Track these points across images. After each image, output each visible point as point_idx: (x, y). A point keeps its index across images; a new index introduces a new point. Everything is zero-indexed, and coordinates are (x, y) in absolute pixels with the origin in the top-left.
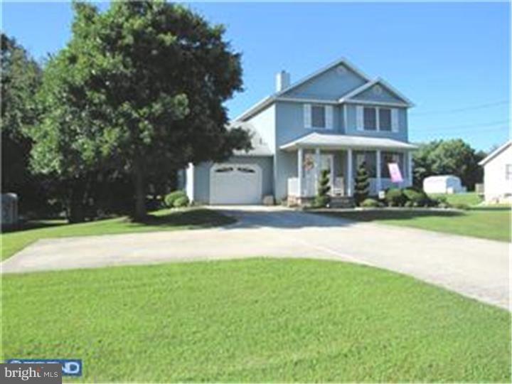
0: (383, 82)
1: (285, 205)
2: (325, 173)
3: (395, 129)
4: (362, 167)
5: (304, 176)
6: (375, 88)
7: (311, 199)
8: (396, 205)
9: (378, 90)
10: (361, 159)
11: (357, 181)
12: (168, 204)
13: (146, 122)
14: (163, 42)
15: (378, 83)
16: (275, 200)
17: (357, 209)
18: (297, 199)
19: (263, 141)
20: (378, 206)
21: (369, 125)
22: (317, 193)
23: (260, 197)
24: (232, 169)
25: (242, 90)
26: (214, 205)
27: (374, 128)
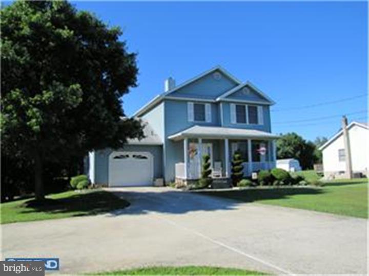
0: (250, 85)
1: (174, 186)
2: (207, 159)
3: (261, 122)
4: (236, 153)
5: (188, 161)
6: (243, 90)
7: (196, 181)
8: (266, 184)
9: (246, 91)
10: (235, 147)
11: (233, 165)
12: (73, 186)
13: (35, 110)
14: (60, 35)
15: (247, 86)
16: (164, 182)
17: (235, 188)
18: (184, 181)
19: (155, 133)
20: (251, 185)
21: (241, 119)
22: (200, 176)
23: (152, 180)
24: (127, 156)
25: (136, 86)
26: (112, 187)
27: (245, 122)
